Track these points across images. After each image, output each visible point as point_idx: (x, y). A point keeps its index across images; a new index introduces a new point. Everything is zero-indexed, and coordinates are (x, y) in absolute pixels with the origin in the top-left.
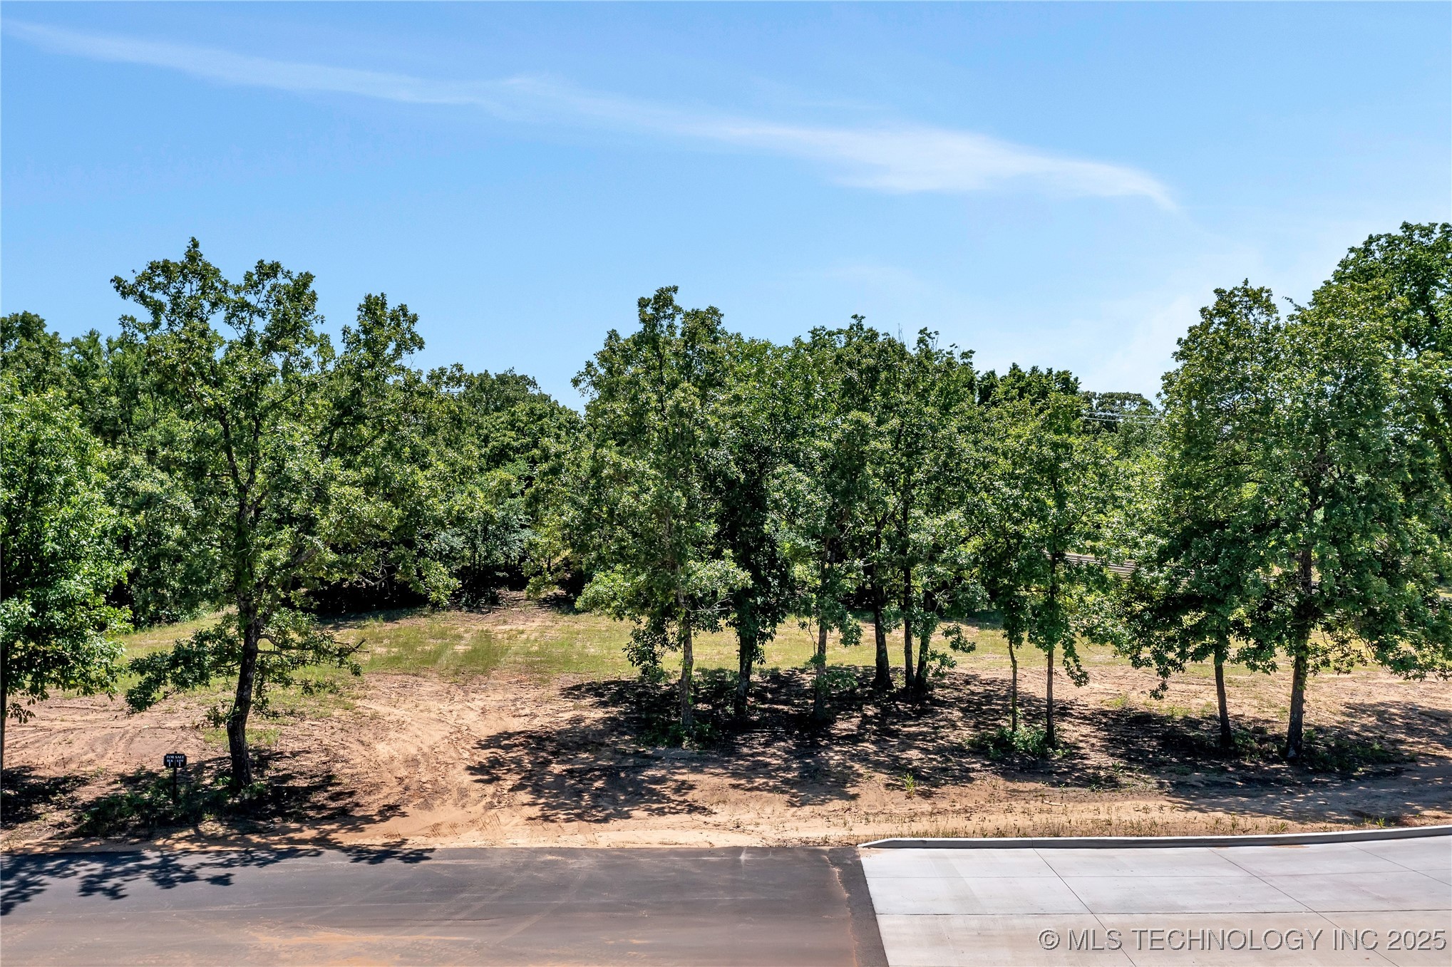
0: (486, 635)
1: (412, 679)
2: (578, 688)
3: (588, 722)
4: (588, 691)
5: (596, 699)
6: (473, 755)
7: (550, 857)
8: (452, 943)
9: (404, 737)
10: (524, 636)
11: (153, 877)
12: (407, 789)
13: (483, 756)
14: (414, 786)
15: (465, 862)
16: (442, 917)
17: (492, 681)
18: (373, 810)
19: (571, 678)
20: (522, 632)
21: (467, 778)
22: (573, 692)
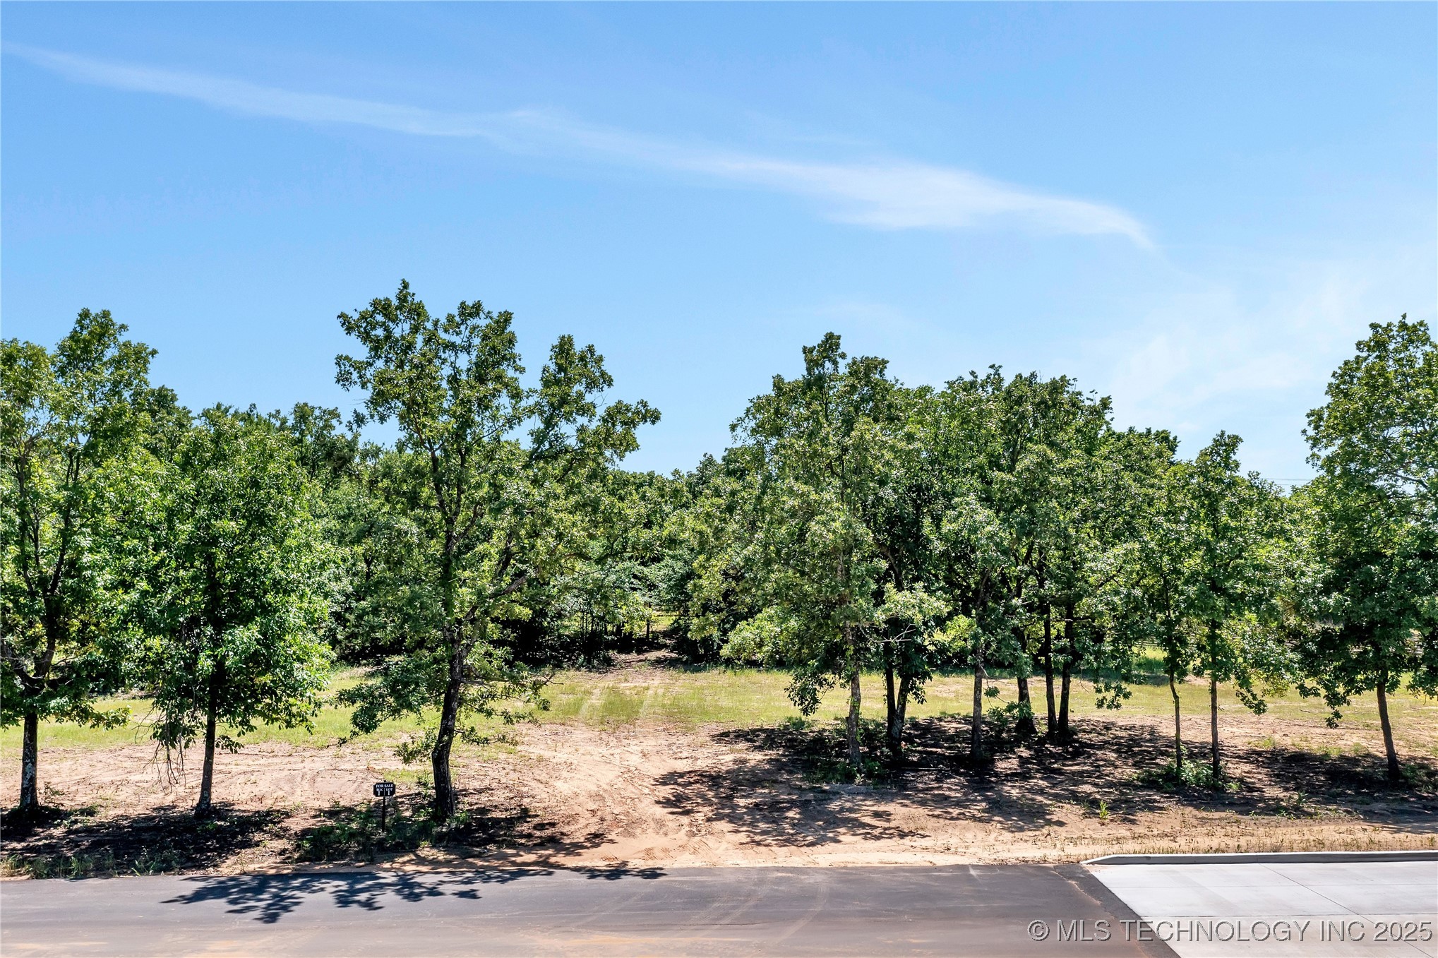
0: (614, 690)
1: (561, 728)
2: (726, 734)
3: (753, 763)
4: (737, 737)
5: (749, 744)
6: (653, 790)
7: (780, 874)
8: (732, 943)
9: (578, 776)
10: (651, 692)
11: (399, 892)
12: (602, 820)
13: (666, 791)
14: (609, 818)
15: (699, 878)
16: (708, 922)
17: (638, 729)
18: (579, 838)
19: (714, 726)
20: (648, 689)
21: (660, 811)
22: (722, 737)
